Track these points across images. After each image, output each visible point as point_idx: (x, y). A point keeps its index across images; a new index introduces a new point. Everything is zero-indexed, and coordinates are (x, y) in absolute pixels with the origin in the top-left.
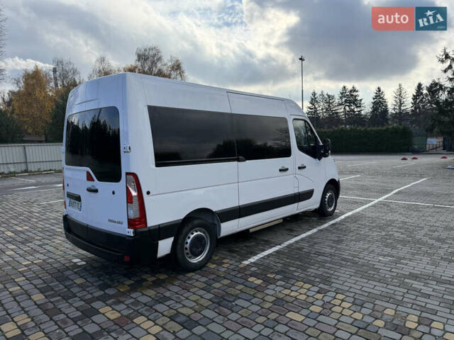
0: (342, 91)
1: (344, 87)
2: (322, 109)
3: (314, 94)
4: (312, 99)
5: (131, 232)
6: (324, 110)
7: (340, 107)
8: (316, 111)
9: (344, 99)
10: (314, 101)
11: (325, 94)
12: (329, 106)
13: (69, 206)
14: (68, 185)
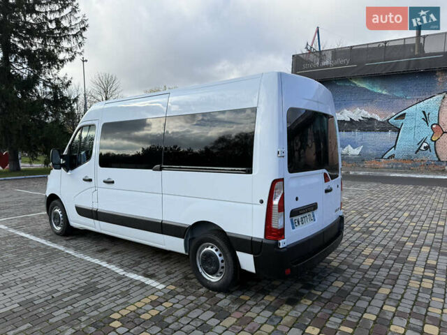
13: (293, 228)
14: (297, 199)
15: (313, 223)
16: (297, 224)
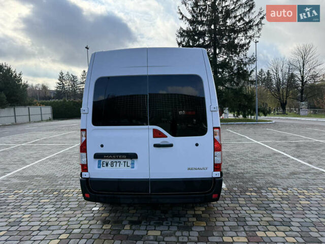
0: (83, 74)
1: (84, 71)
2: (69, 85)
3: (62, 73)
4: (60, 77)
5: (217, 174)
6: (70, 86)
7: (82, 85)
8: (63, 86)
9: (84, 80)
10: (61, 78)
11: (70, 74)
12: (74, 83)
13: (99, 167)
14: (102, 146)
15: (129, 169)
16: (105, 165)
